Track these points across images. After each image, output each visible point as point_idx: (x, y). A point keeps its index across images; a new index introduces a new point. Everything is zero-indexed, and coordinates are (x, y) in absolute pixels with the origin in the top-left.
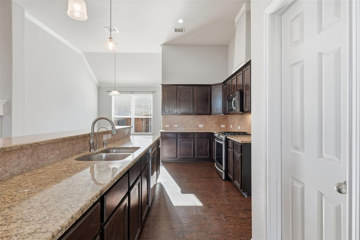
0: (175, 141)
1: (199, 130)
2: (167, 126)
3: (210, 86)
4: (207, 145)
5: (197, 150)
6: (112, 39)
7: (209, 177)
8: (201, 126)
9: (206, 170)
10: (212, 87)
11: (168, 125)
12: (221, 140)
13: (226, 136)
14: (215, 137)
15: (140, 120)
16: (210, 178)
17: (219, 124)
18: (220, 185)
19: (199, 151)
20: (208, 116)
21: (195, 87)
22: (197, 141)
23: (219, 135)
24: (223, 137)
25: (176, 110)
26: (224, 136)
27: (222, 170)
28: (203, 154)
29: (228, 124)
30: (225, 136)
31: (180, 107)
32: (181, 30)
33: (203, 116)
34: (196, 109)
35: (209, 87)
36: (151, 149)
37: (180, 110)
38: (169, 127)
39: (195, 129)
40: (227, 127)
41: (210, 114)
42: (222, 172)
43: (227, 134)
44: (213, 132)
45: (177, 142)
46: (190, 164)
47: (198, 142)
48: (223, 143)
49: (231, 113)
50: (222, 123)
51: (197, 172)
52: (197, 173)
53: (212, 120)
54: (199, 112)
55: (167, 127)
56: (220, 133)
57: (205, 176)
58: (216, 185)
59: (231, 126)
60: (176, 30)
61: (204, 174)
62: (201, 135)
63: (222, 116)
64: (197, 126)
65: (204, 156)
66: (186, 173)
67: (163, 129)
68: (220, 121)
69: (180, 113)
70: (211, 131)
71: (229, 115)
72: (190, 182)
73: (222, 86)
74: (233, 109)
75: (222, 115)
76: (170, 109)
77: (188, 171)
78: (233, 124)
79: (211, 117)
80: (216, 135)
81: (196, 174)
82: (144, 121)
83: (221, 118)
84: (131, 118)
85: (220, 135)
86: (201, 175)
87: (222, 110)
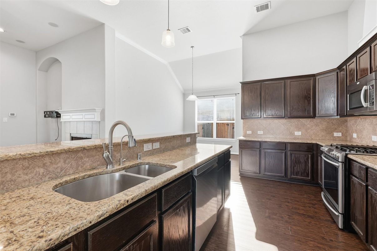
0: (258, 152)
1: (295, 139)
2: (249, 132)
3: (314, 76)
4: (308, 161)
5: (291, 167)
6: (170, 30)
7: (309, 216)
8: (298, 133)
9: (305, 201)
10: (317, 78)
11: (251, 132)
12: (336, 160)
13: (347, 154)
14: (322, 152)
15: (226, 125)
16: (312, 218)
17: (329, 131)
18: (332, 241)
19: (294, 168)
20: (310, 119)
21: (289, 81)
22: (291, 154)
23: (330, 150)
24: (340, 155)
25: (260, 113)
26: (341, 153)
27: (337, 211)
28: (300, 173)
29: (347, 131)
30: (344, 153)
31: (265, 109)
32: (266, 7)
33: (301, 119)
34: (289, 110)
35: (312, 78)
36: (196, 169)
37: (265, 112)
38: (251, 133)
39: (288, 137)
40: (347, 137)
41: (314, 116)
42: (337, 214)
43: (348, 150)
44: (318, 143)
45: (261, 153)
46: (279, 185)
47: (293, 155)
48: (339, 165)
49: (355, 114)
50: (336, 130)
51: (289, 200)
52: (288, 202)
53: (317, 125)
54: (295, 114)
55: (249, 134)
56: (331, 145)
57: (302, 212)
58: (323, 238)
59: (355, 135)
60: (258, 9)
61: (301, 208)
62: (298, 147)
63: (336, 119)
64: (292, 134)
65: (302, 176)
66: (270, 199)
67: (243, 136)
68: (332, 127)
69: (265, 116)
70: (314, 142)
71: (349, 119)
72: (273, 219)
73: (335, 73)
74: (363, 107)
75: (337, 117)
76: (251, 111)
77: (274, 197)
78: (359, 132)
79: (315, 121)
80: (325, 149)
81: (287, 204)
82: (229, 126)
83: (334, 122)
84: (213, 123)
85: (333, 150)
86: (296, 208)
87: (336, 110)
